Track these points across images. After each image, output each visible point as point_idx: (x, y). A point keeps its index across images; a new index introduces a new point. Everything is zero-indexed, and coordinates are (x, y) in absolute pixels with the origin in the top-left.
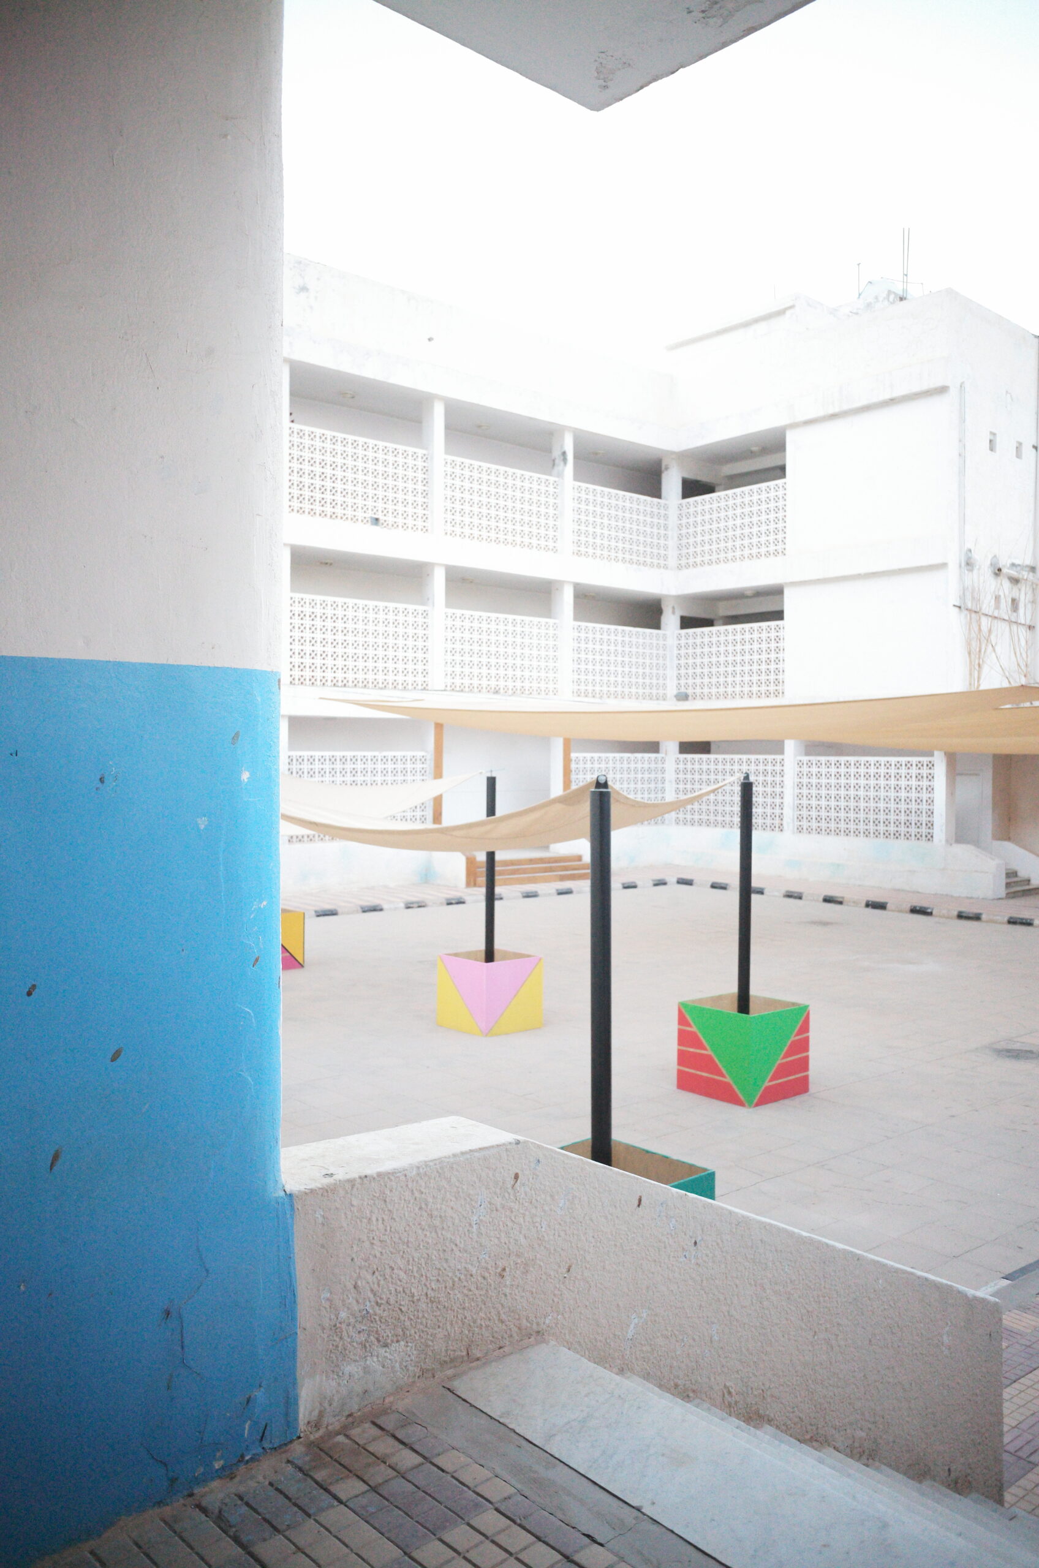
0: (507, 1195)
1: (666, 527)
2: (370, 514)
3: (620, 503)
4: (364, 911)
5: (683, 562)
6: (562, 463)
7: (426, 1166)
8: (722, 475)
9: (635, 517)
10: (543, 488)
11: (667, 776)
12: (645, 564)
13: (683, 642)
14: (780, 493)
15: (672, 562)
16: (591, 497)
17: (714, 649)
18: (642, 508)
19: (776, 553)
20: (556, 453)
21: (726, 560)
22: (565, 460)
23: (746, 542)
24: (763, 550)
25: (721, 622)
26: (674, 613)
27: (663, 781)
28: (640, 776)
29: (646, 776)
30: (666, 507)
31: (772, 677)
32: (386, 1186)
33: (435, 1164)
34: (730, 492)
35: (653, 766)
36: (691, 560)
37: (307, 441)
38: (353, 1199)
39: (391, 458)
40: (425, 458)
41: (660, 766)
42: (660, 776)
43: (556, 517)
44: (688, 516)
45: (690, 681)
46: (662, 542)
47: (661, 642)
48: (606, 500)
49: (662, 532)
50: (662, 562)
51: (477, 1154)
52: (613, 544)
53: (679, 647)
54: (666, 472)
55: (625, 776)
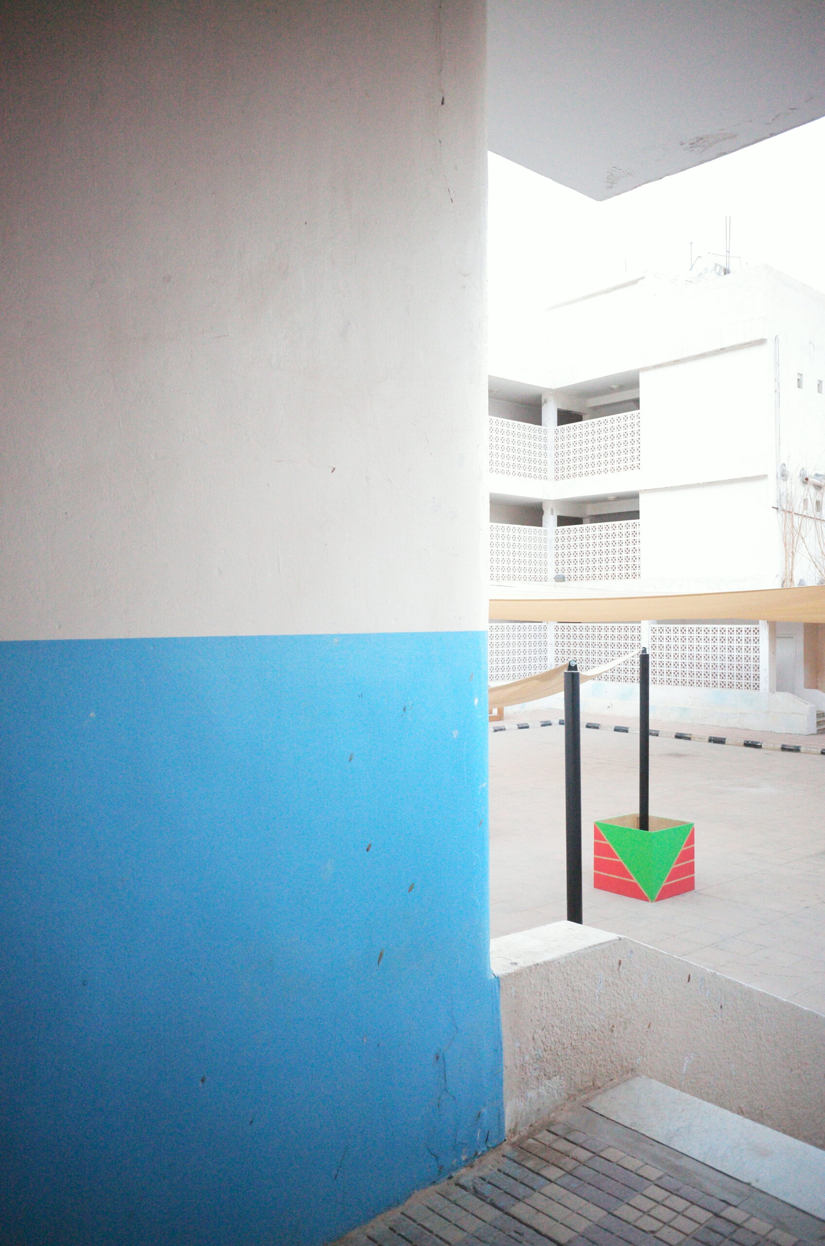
0: (614, 975)
1: (545, 447)
3: (511, 429)
5: (560, 474)
7: (570, 956)
8: (588, 406)
9: (522, 439)
11: (548, 640)
12: (530, 476)
13: (560, 536)
14: (635, 421)
15: (551, 474)
17: (584, 542)
18: (526, 432)
19: (633, 467)
21: (593, 473)
23: (609, 458)
24: (622, 465)
25: (588, 520)
26: (552, 513)
27: (546, 644)
28: (527, 640)
29: (532, 640)
30: (545, 432)
31: (631, 563)
32: (549, 970)
33: (575, 955)
34: (596, 420)
35: (537, 632)
36: (565, 473)
38: (532, 979)
41: (543, 632)
42: (543, 640)
44: (563, 438)
45: (566, 566)
46: (543, 459)
47: (543, 536)
48: (500, 427)
49: (543, 451)
50: (543, 474)
51: (597, 948)
53: (557, 540)
54: (545, 405)
55: (517, 640)
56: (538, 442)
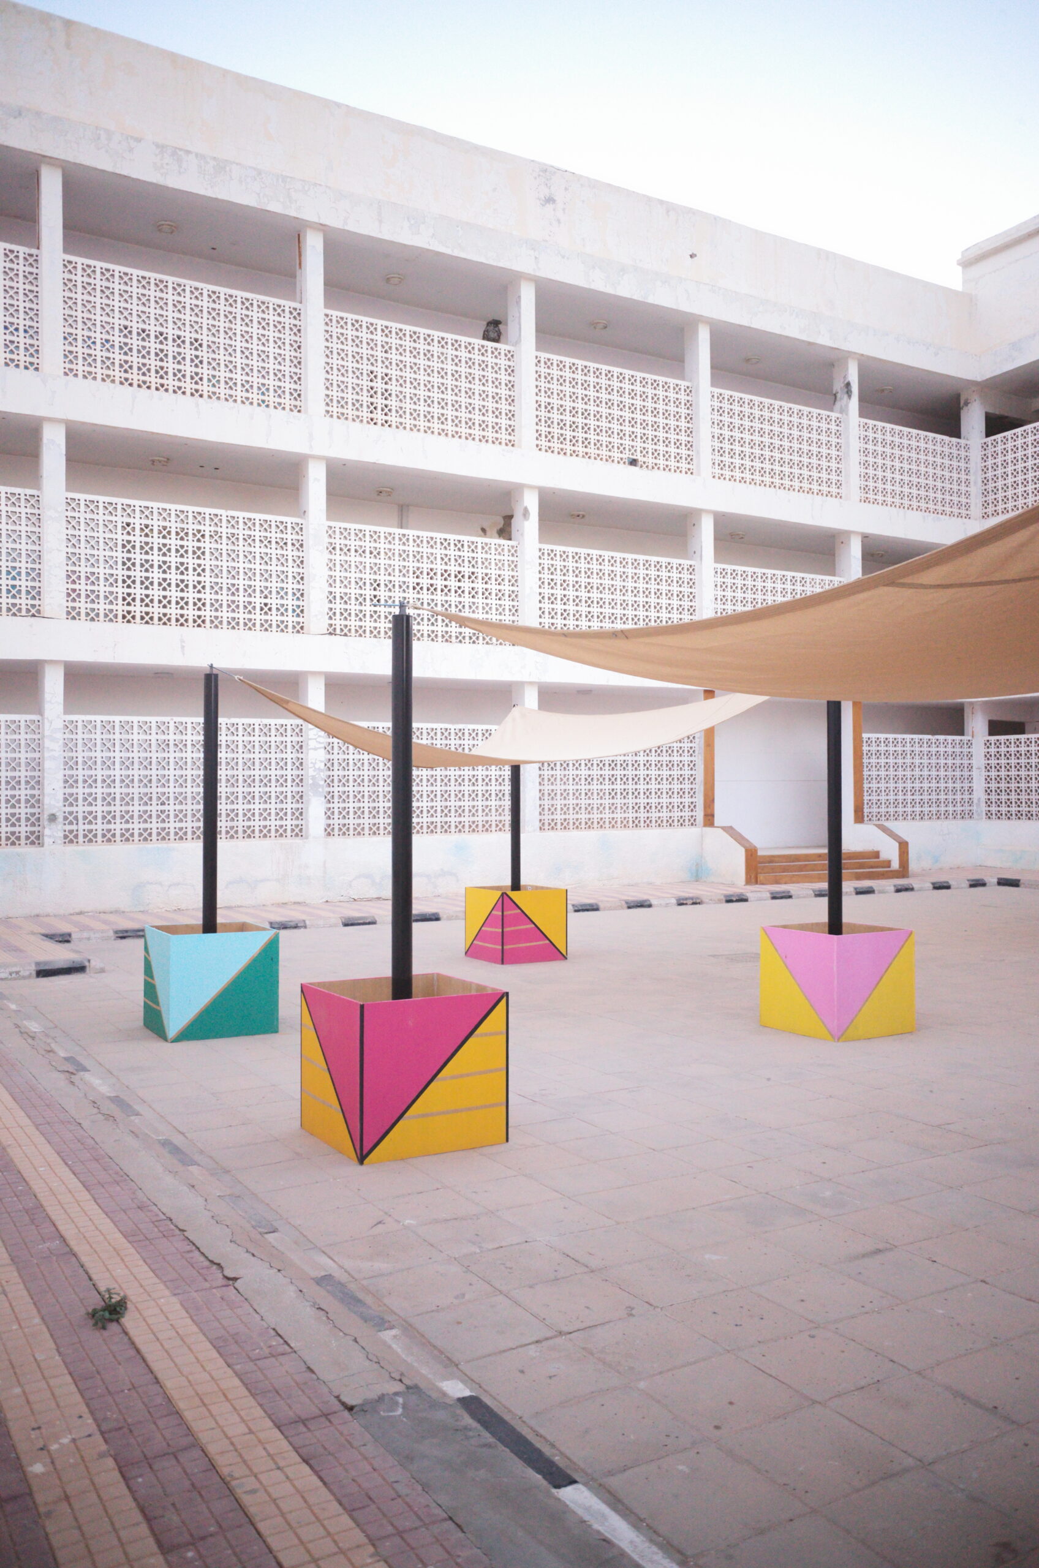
1: (967, 471)
2: (627, 455)
3: (914, 443)
4: (629, 908)
6: (846, 396)
8: (1033, 409)
9: (931, 459)
10: (824, 426)
11: (974, 762)
12: (943, 513)
16: (879, 436)
18: (939, 448)
20: (838, 386)
22: (849, 393)
27: (970, 767)
28: (942, 761)
29: (950, 762)
30: (967, 448)
35: (958, 750)
36: (1000, 507)
37: (555, 372)
39: (650, 391)
40: (689, 391)
41: (965, 750)
42: (966, 762)
43: (839, 459)
44: (995, 455)
46: (963, 488)
48: (897, 440)
49: (963, 477)
50: (964, 512)
52: (906, 490)
54: (965, 409)
55: (925, 761)
56: (955, 463)
